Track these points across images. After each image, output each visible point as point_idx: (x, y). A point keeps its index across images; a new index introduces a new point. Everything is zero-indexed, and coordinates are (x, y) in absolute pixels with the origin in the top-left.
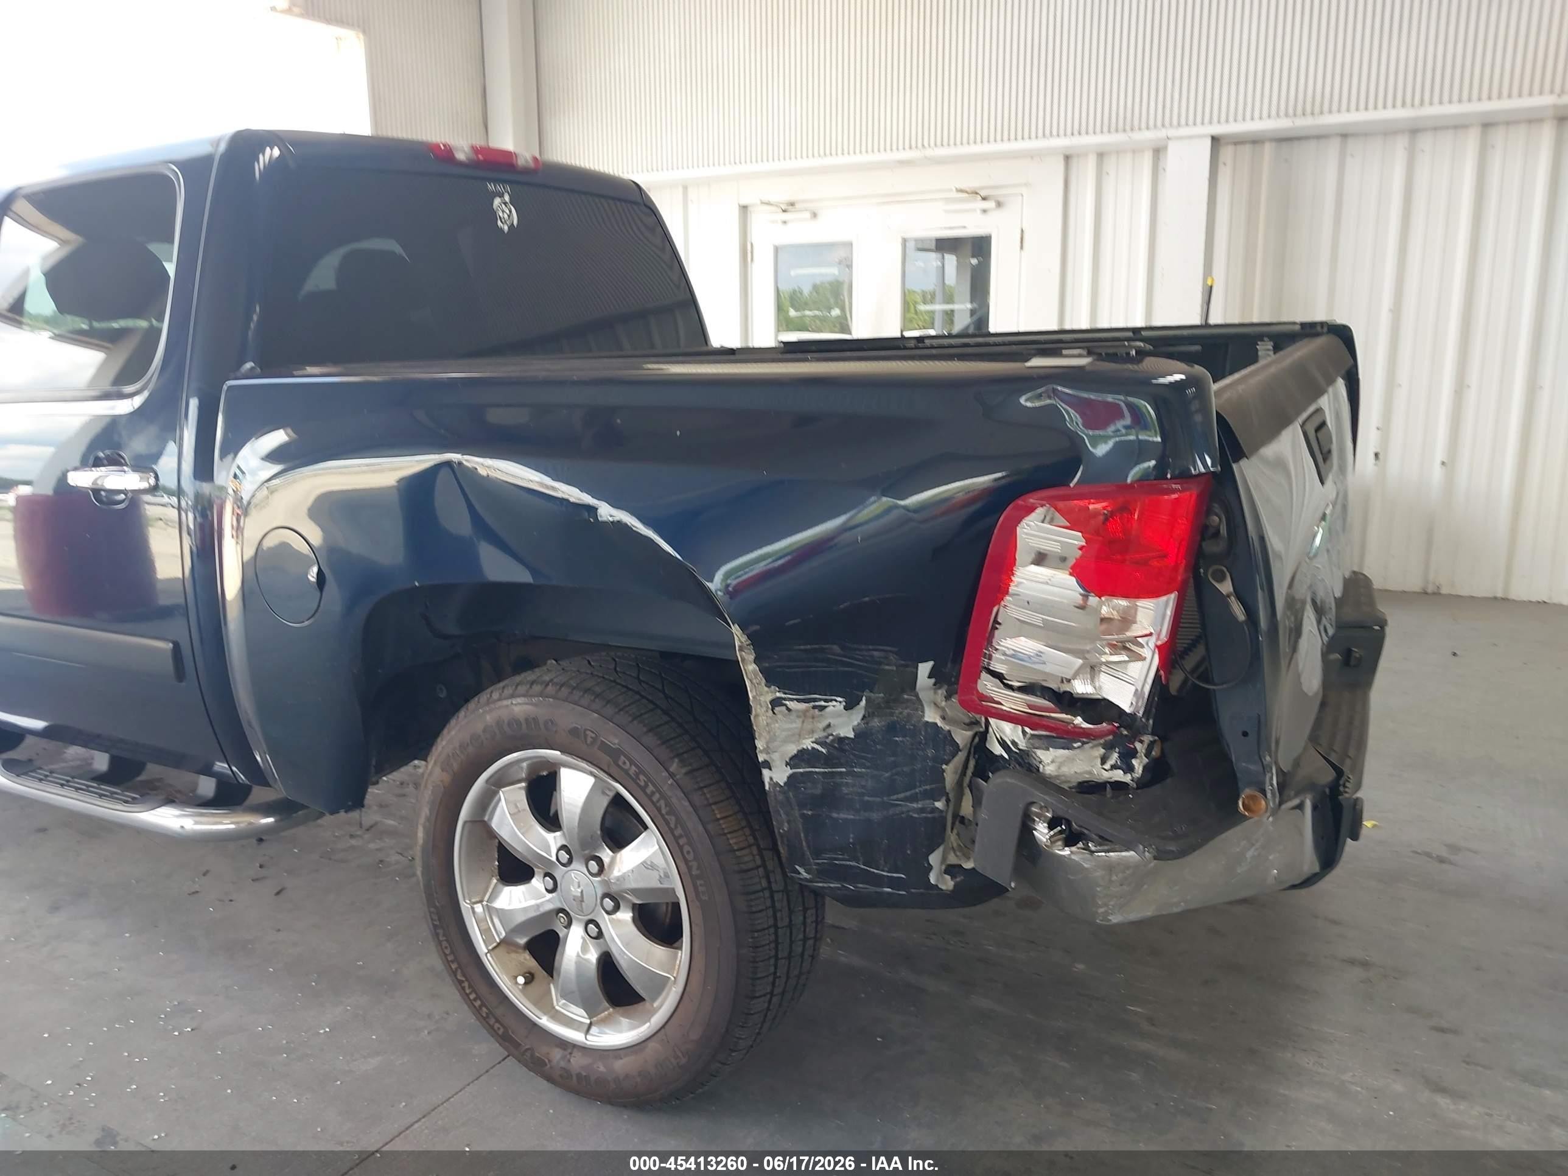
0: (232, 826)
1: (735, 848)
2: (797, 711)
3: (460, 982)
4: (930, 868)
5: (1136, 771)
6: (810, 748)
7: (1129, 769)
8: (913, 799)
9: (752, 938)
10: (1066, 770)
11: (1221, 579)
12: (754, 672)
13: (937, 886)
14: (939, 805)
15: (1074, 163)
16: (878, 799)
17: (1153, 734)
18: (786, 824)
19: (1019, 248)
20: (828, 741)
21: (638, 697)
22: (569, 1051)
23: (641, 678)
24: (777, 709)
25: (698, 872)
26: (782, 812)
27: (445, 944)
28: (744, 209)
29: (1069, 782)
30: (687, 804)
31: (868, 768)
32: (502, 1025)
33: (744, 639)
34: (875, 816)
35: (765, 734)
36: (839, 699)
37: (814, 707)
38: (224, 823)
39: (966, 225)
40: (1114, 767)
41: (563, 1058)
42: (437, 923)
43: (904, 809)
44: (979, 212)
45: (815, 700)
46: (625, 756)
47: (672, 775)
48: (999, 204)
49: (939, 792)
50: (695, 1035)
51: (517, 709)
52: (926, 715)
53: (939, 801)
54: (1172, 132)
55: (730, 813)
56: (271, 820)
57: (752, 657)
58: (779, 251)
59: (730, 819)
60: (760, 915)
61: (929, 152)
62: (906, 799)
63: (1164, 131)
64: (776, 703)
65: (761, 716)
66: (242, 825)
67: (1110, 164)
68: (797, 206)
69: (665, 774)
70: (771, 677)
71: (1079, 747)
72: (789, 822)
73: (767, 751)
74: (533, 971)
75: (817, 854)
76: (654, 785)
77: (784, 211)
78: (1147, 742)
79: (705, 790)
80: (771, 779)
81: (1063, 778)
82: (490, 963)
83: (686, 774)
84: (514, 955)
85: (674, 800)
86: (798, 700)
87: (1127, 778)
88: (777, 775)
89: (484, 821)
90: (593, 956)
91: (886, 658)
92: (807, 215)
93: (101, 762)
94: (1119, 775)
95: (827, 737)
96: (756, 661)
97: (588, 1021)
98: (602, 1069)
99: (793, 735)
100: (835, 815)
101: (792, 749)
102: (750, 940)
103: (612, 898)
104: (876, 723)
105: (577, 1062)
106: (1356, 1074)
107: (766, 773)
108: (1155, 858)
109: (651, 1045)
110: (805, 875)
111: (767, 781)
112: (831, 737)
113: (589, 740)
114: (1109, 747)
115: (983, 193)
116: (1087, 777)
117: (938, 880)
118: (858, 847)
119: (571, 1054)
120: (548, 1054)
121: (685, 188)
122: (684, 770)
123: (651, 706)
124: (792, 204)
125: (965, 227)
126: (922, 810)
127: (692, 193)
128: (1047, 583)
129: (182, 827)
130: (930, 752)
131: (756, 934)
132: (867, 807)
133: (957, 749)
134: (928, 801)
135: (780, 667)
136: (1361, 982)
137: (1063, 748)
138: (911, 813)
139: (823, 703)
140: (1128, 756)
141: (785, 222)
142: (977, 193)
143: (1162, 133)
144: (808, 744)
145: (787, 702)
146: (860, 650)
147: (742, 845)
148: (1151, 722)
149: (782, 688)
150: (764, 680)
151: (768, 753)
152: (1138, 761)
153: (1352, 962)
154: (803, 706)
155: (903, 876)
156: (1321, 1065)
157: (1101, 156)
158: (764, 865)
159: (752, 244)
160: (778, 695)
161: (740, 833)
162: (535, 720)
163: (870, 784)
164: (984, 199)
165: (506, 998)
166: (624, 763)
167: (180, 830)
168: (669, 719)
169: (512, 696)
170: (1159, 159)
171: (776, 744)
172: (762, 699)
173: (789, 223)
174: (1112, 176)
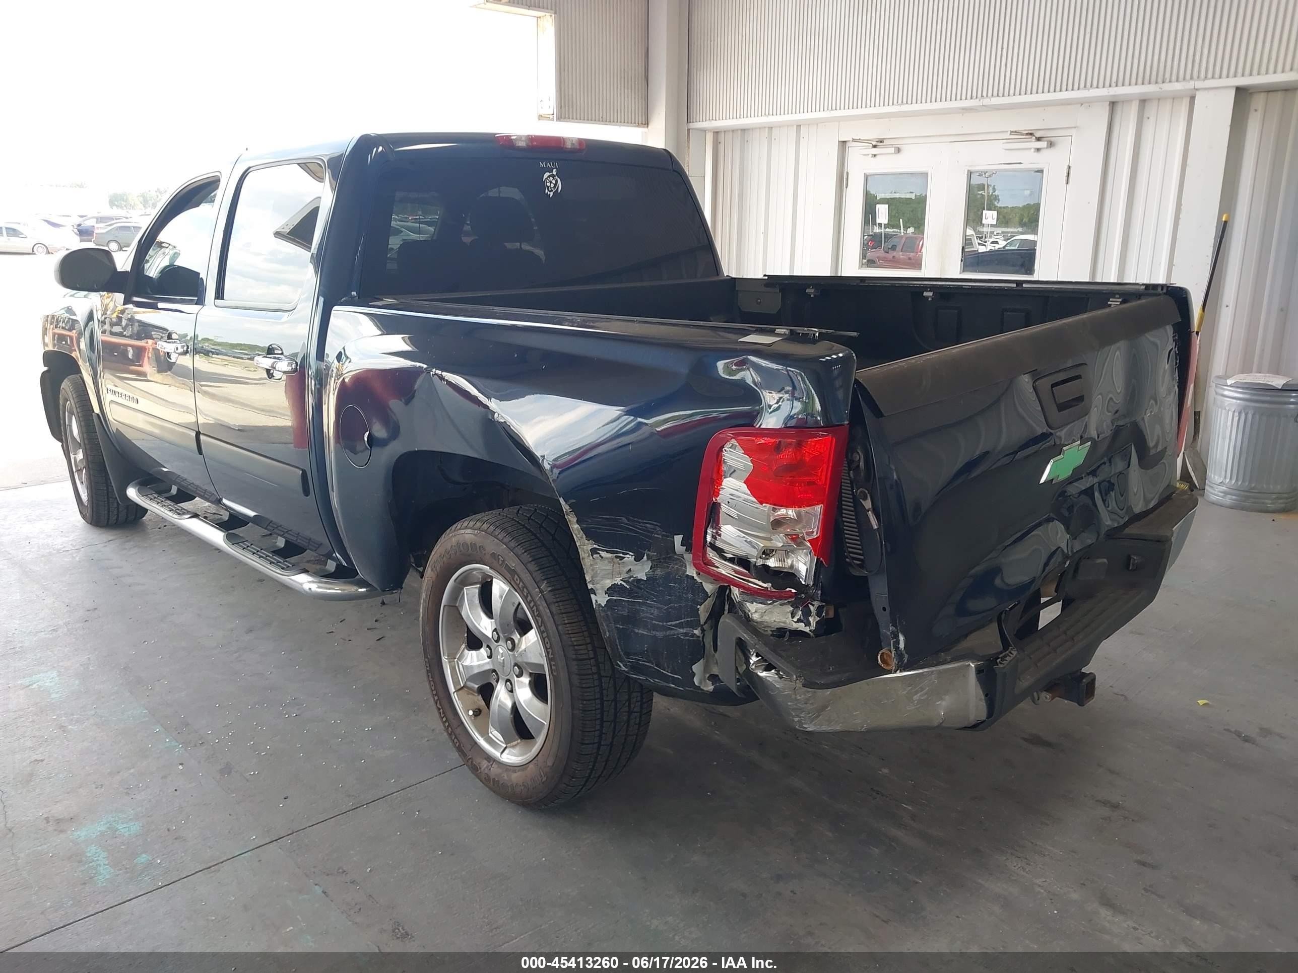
0: (340, 591)
1: (575, 644)
2: (607, 558)
3: (439, 709)
4: (694, 675)
5: (812, 624)
6: (619, 583)
7: (808, 624)
8: (680, 626)
9: (582, 704)
10: (766, 618)
11: (865, 499)
12: (577, 529)
13: (700, 687)
14: (696, 632)
15: (1119, 109)
16: (661, 623)
17: (821, 601)
18: (607, 633)
19: (1065, 182)
20: (630, 580)
21: (533, 537)
22: (491, 763)
23: (543, 525)
24: (595, 556)
25: (552, 656)
26: (604, 625)
27: (432, 683)
28: (843, 143)
29: (770, 627)
30: (548, 611)
31: (654, 601)
32: (458, 740)
33: (568, 507)
34: (660, 634)
35: (590, 571)
36: (631, 553)
37: (617, 557)
38: (336, 589)
39: (1022, 162)
40: (799, 621)
41: (487, 767)
42: (428, 669)
43: (676, 633)
44: (1033, 150)
45: (617, 552)
46: (518, 575)
47: (541, 591)
48: (1051, 144)
49: (695, 624)
50: (550, 763)
51: (467, 536)
52: (688, 570)
53: (696, 629)
54: (1199, 84)
55: (576, 620)
56: (364, 590)
57: (575, 520)
58: (869, 178)
59: (574, 624)
60: (589, 690)
61: (986, 101)
62: (675, 626)
63: (1192, 83)
64: (594, 551)
65: (587, 561)
66: (346, 591)
67: (1151, 110)
68: (885, 142)
69: (537, 590)
70: (589, 534)
71: (770, 604)
72: (609, 631)
73: (592, 582)
74: (481, 708)
75: (628, 655)
76: (531, 596)
77: (875, 146)
78: (816, 606)
79: (560, 604)
80: (596, 601)
81: (765, 624)
82: (455, 697)
83: (550, 591)
84: (470, 696)
85: (541, 608)
86: (607, 552)
87: (807, 630)
88: (600, 599)
89: (456, 607)
90: (509, 704)
91: (655, 529)
92: (892, 150)
93: (281, 543)
94: (801, 626)
95: (630, 578)
96: (578, 522)
97: (505, 746)
98: (506, 777)
99: (608, 574)
100: (637, 631)
101: (608, 583)
102: (581, 705)
103: (519, 667)
104: (659, 572)
105: (495, 770)
106: (1048, 880)
107: (592, 596)
108: (804, 686)
109: (531, 766)
110: (624, 668)
111: (594, 602)
112: (632, 578)
113: (501, 562)
114: (795, 606)
115: (1038, 135)
116: (782, 625)
117: (700, 683)
118: (650, 654)
119: (492, 765)
120: (480, 763)
121: (799, 126)
122: (549, 589)
123: (540, 544)
125: (1020, 163)
126: (686, 634)
128: (737, 491)
129: (310, 589)
130: (690, 596)
131: (585, 702)
132: (655, 628)
133: (707, 596)
134: (689, 629)
135: (593, 528)
136: (1102, 818)
137: (761, 603)
138: (680, 635)
139: (621, 555)
140: (807, 613)
141: (875, 155)
142: (1031, 134)
143: (1190, 85)
144: (618, 581)
145: (601, 552)
146: (640, 523)
147: (580, 643)
148: (820, 592)
149: (596, 542)
150: (584, 536)
151: (593, 584)
152: (813, 618)
153: (1105, 803)
154: (609, 555)
155: (680, 677)
156: (1024, 870)
157: (1144, 102)
158: (595, 657)
159: (848, 173)
160: (595, 546)
161: (581, 634)
162: (475, 544)
163: (656, 612)
164: (1038, 139)
165: (462, 723)
166: (517, 580)
167: (308, 591)
168: (549, 554)
169: (466, 528)
171: (598, 578)
172: (585, 547)
173: (877, 157)
174: (1152, 119)
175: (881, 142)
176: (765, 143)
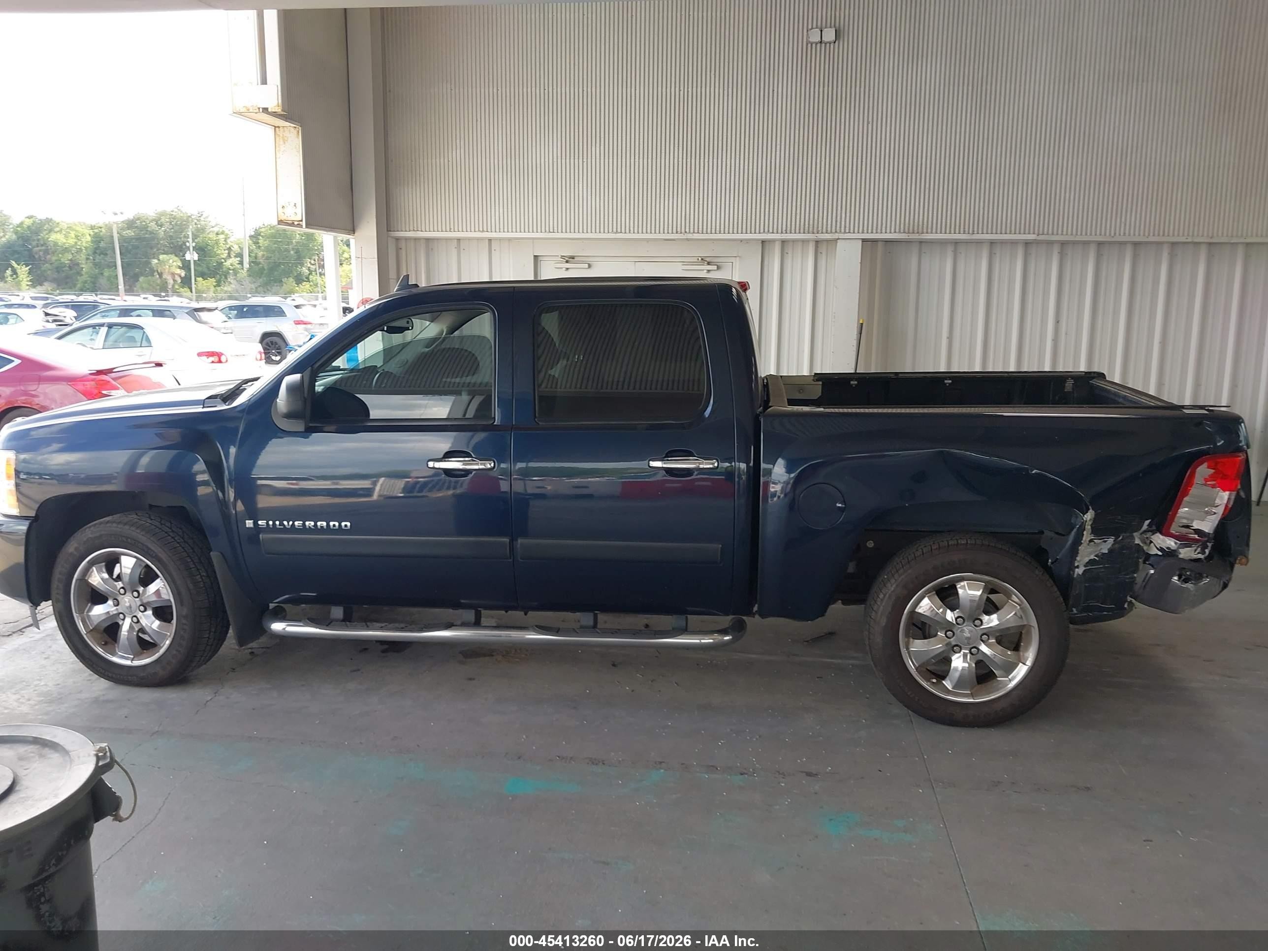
2: (1095, 543)
4: (1126, 601)
5: (1206, 554)
6: (1094, 558)
12: (1090, 528)
15: (767, 247)
16: (1113, 576)
24: (1089, 543)
28: (536, 257)
31: (1111, 564)
34: (1112, 582)
35: (1081, 554)
36: (1110, 537)
37: (1101, 541)
43: (1123, 579)
44: (705, 271)
45: (1103, 538)
48: (719, 268)
52: (1135, 540)
54: (842, 236)
62: (1123, 575)
65: (1083, 547)
67: (789, 249)
68: (577, 259)
70: (1094, 530)
77: (567, 262)
80: (1076, 573)
88: (1078, 571)
91: (1135, 519)
92: (586, 266)
94: (1200, 555)
95: (1100, 553)
96: (1092, 524)
99: (1090, 554)
101: (1087, 560)
104: (1116, 546)
107: (1075, 570)
115: (708, 259)
116: (1190, 557)
121: (490, 243)
124: (573, 257)
127: (494, 245)
130: (1134, 555)
135: (1098, 525)
141: (567, 269)
142: (704, 259)
145: (1093, 540)
149: (1095, 534)
150: (1091, 532)
151: (1079, 562)
152: (1207, 550)
154: (1098, 541)
157: (783, 243)
160: (1093, 537)
164: (709, 263)
170: (818, 247)
171: (1083, 558)
172: (1087, 539)
173: (569, 270)
174: (790, 255)
175: (573, 258)
176: (454, 253)
